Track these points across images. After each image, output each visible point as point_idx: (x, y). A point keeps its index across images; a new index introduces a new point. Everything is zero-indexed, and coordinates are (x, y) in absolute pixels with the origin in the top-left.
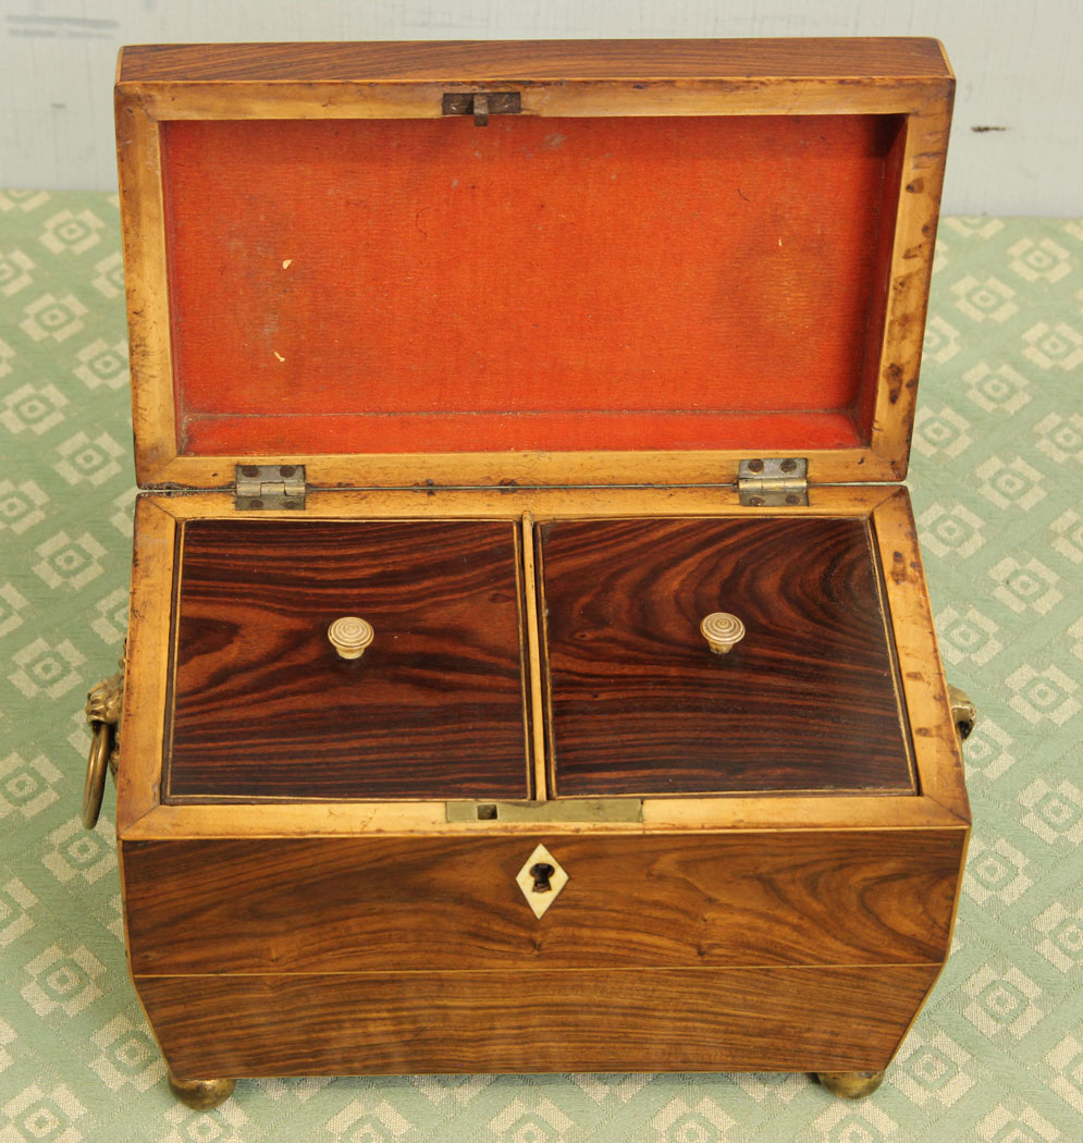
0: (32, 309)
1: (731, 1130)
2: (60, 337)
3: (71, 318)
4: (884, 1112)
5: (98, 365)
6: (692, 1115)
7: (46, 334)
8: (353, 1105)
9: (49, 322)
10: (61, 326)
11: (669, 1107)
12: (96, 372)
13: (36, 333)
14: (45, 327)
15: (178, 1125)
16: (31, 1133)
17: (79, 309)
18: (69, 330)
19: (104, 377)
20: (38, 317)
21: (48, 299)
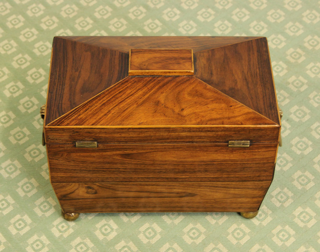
0: (63, 9)
1: (249, 233)
2: (71, 16)
3: (74, 11)
4: (292, 228)
5: (81, 24)
6: (238, 229)
7: (67, 16)
8: (147, 224)
9: (68, 12)
10: (71, 13)
11: (232, 226)
12: (80, 26)
13: (64, 15)
14: (67, 14)
15: (99, 228)
16: (60, 230)
17: (76, 9)
18: (73, 14)
19: (82, 27)
20: (65, 11)
21: (68, 6)
